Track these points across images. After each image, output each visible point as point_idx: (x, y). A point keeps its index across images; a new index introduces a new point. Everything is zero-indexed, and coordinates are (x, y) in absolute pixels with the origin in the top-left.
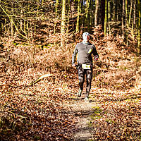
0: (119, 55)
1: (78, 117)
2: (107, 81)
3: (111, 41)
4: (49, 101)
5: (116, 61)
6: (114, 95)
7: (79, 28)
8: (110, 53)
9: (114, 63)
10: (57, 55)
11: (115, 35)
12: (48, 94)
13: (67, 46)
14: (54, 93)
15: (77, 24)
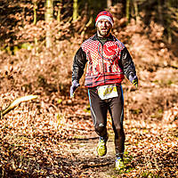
0: (157, 60)
1: (90, 171)
2: (136, 108)
3: (142, 34)
4: (34, 144)
5: (151, 71)
6: (153, 131)
7: (79, 13)
8: (140, 57)
9: (147, 74)
10: (42, 62)
11: (147, 23)
12: (31, 133)
13: (60, 44)
14: (41, 129)
15: (75, 5)
